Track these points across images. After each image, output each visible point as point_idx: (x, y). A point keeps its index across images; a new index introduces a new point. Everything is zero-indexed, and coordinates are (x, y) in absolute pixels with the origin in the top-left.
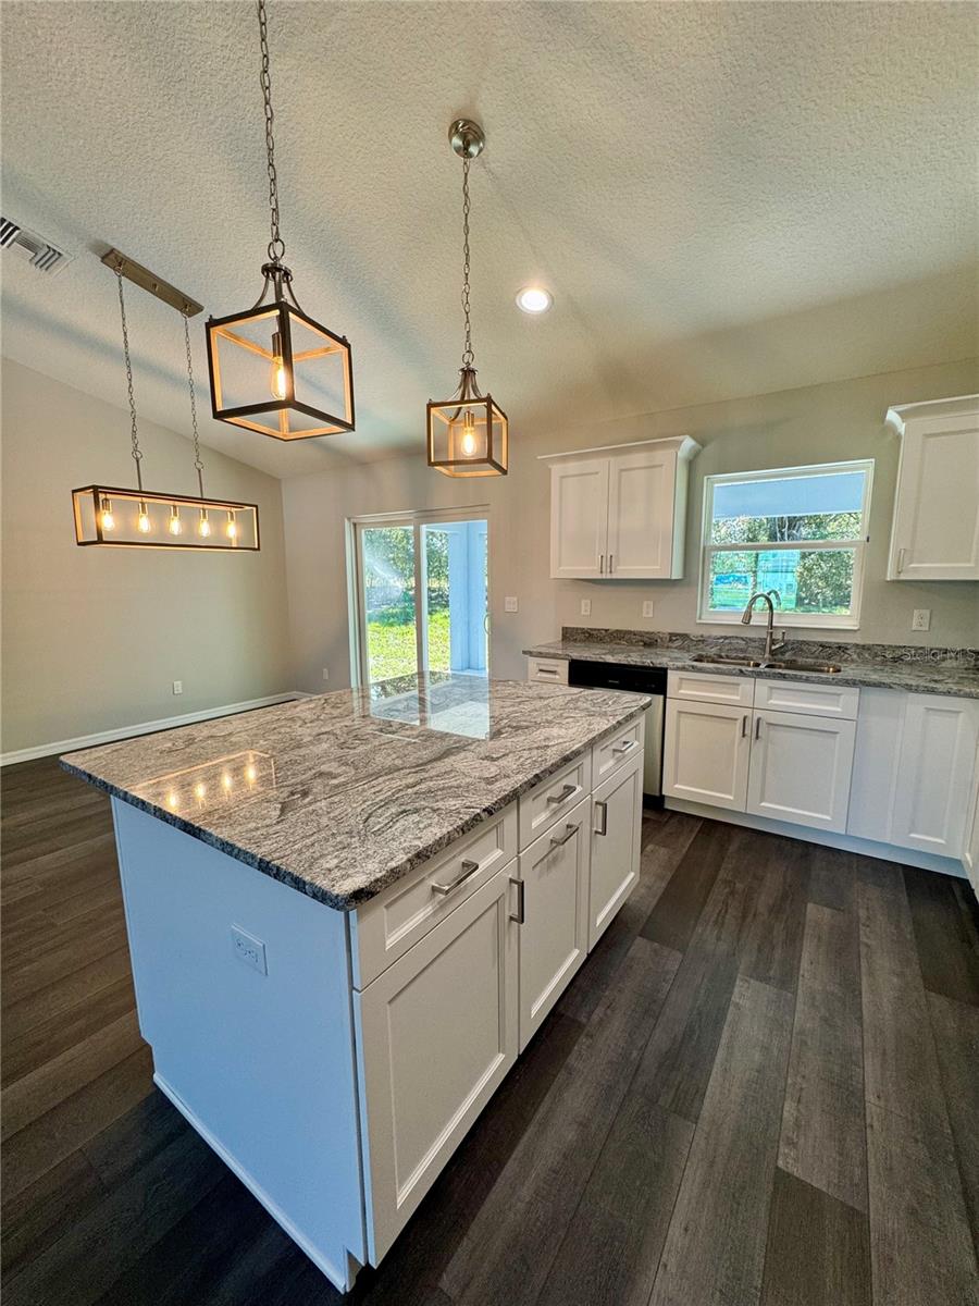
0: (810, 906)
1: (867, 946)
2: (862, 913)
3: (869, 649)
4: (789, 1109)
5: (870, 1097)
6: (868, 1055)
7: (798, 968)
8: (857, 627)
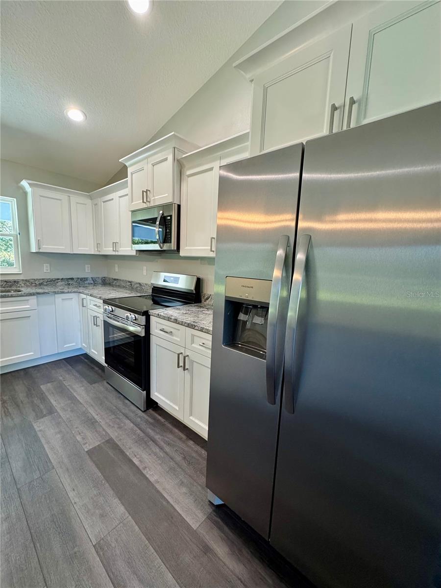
0: (42, 387)
1: (69, 385)
2: (61, 378)
3: (28, 281)
4: (79, 438)
5: (96, 417)
6: (89, 409)
7: (53, 405)
8: (21, 272)
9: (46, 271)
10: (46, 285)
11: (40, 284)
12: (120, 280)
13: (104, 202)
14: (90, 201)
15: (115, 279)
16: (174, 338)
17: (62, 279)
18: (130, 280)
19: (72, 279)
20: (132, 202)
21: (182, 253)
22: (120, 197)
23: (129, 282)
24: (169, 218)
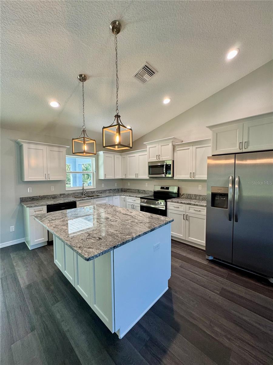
8: (95, 188)
9: (103, 187)
10: (103, 193)
11: (101, 192)
12: (132, 189)
13: (129, 157)
14: (120, 156)
15: (128, 189)
16: (180, 209)
17: (108, 190)
18: (138, 189)
19: (111, 190)
20: (149, 158)
21: (175, 178)
22: (139, 156)
23: (138, 190)
24: (169, 165)
